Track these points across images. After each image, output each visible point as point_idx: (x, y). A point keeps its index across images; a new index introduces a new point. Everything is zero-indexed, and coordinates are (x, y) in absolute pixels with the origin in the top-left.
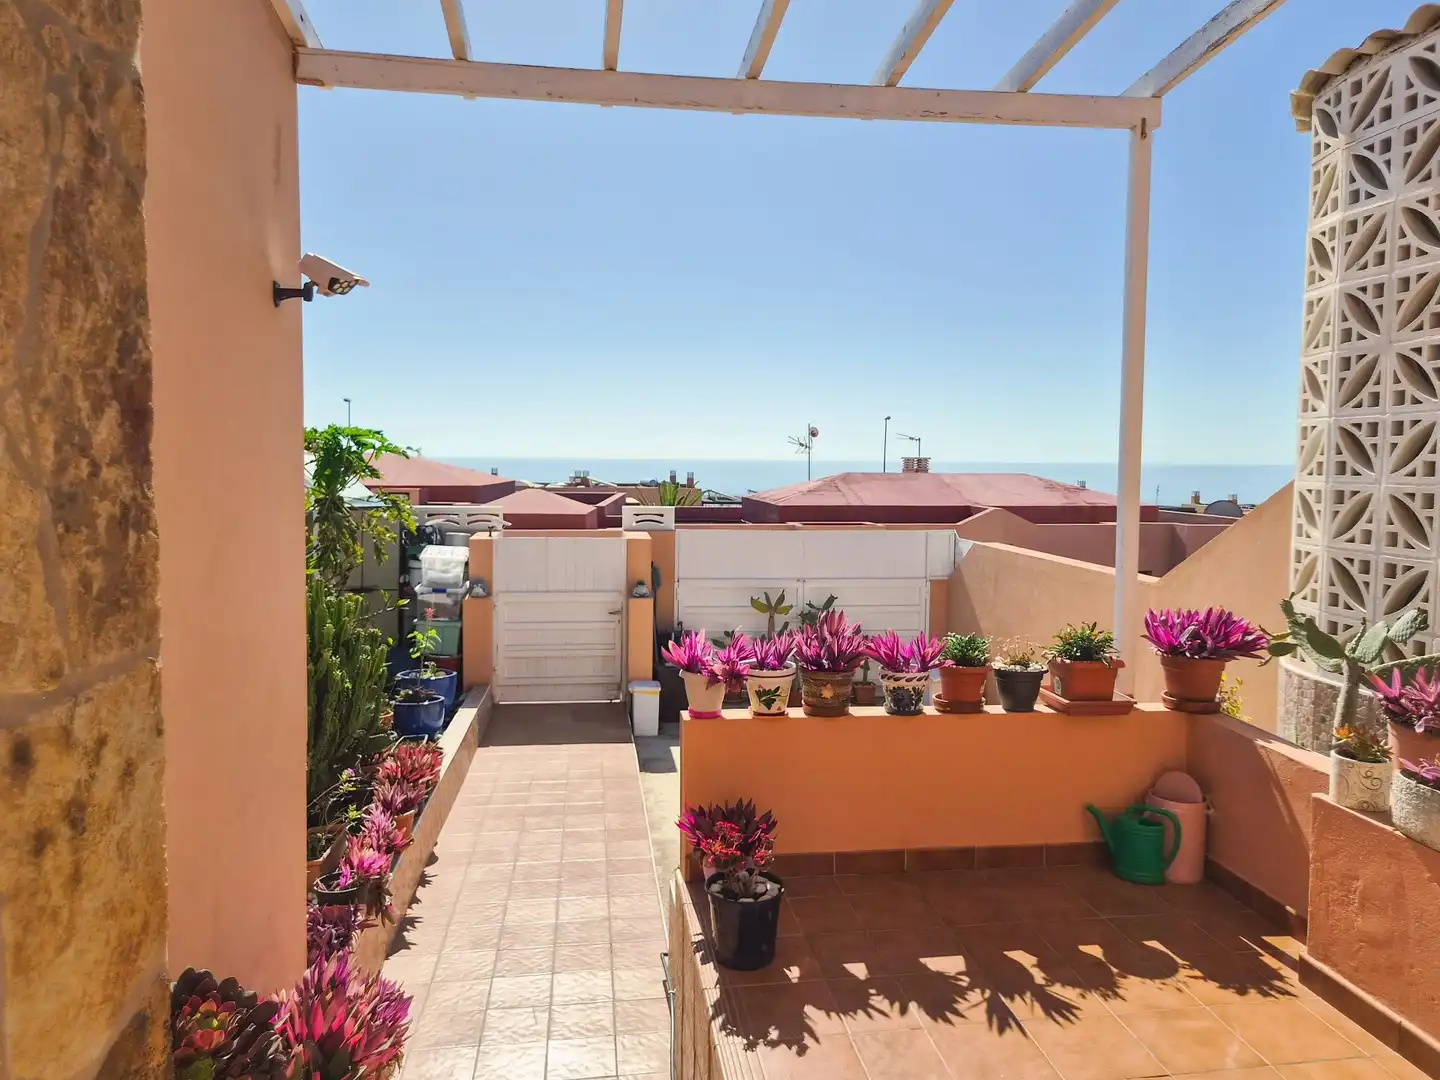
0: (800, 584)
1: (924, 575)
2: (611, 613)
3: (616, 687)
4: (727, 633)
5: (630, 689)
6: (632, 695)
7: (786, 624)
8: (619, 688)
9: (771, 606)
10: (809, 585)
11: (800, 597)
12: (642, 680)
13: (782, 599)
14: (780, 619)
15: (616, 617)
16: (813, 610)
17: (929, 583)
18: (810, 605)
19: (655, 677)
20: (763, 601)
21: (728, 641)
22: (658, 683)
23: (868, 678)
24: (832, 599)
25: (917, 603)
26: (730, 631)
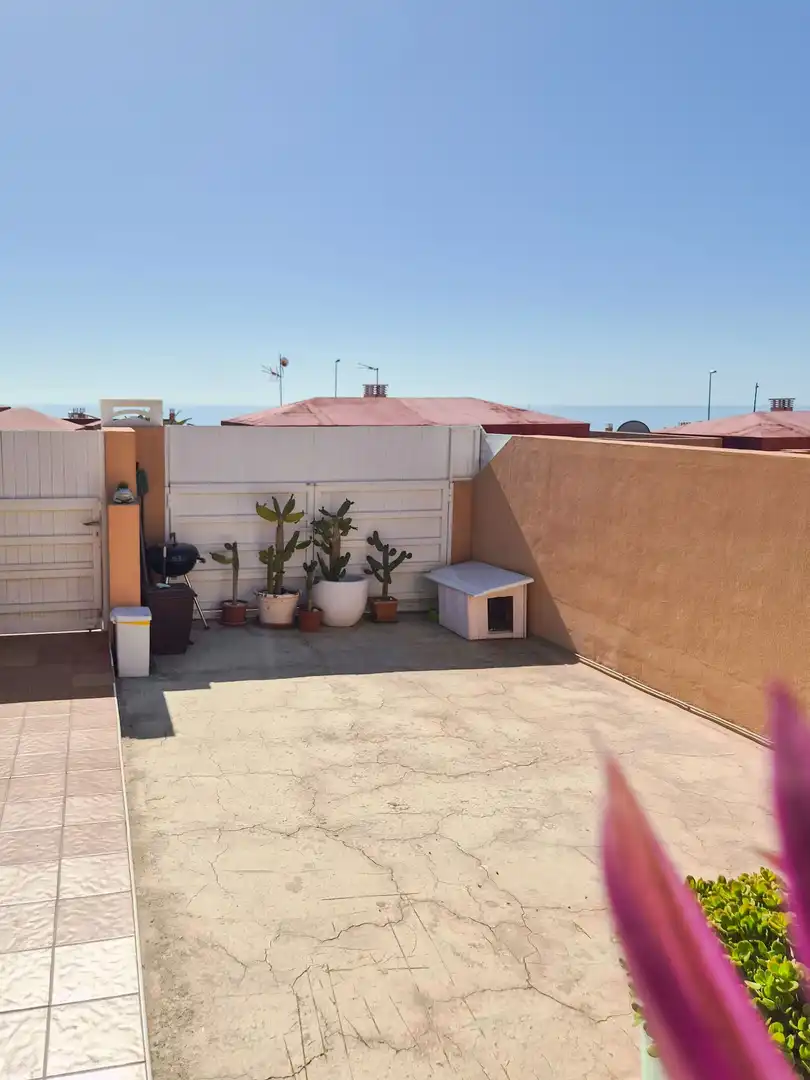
0: (310, 488)
1: (445, 476)
2: (87, 524)
3: (95, 613)
4: (227, 546)
5: (112, 619)
6: (114, 626)
7: (297, 534)
8: (100, 615)
9: (278, 512)
10: (321, 488)
11: (312, 502)
12: (127, 605)
13: (291, 504)
14: (289, 529)
15: (94, 529)
16: (327, 518)
17: (452, 485)
18: (323, 511)
19: (144, 603)
20: (271, 507)
21: (229, 555)
22: (147, 609)
23: (389, 591)
24: (347, 505)
25: (439, 507)
26: (231, 542)
